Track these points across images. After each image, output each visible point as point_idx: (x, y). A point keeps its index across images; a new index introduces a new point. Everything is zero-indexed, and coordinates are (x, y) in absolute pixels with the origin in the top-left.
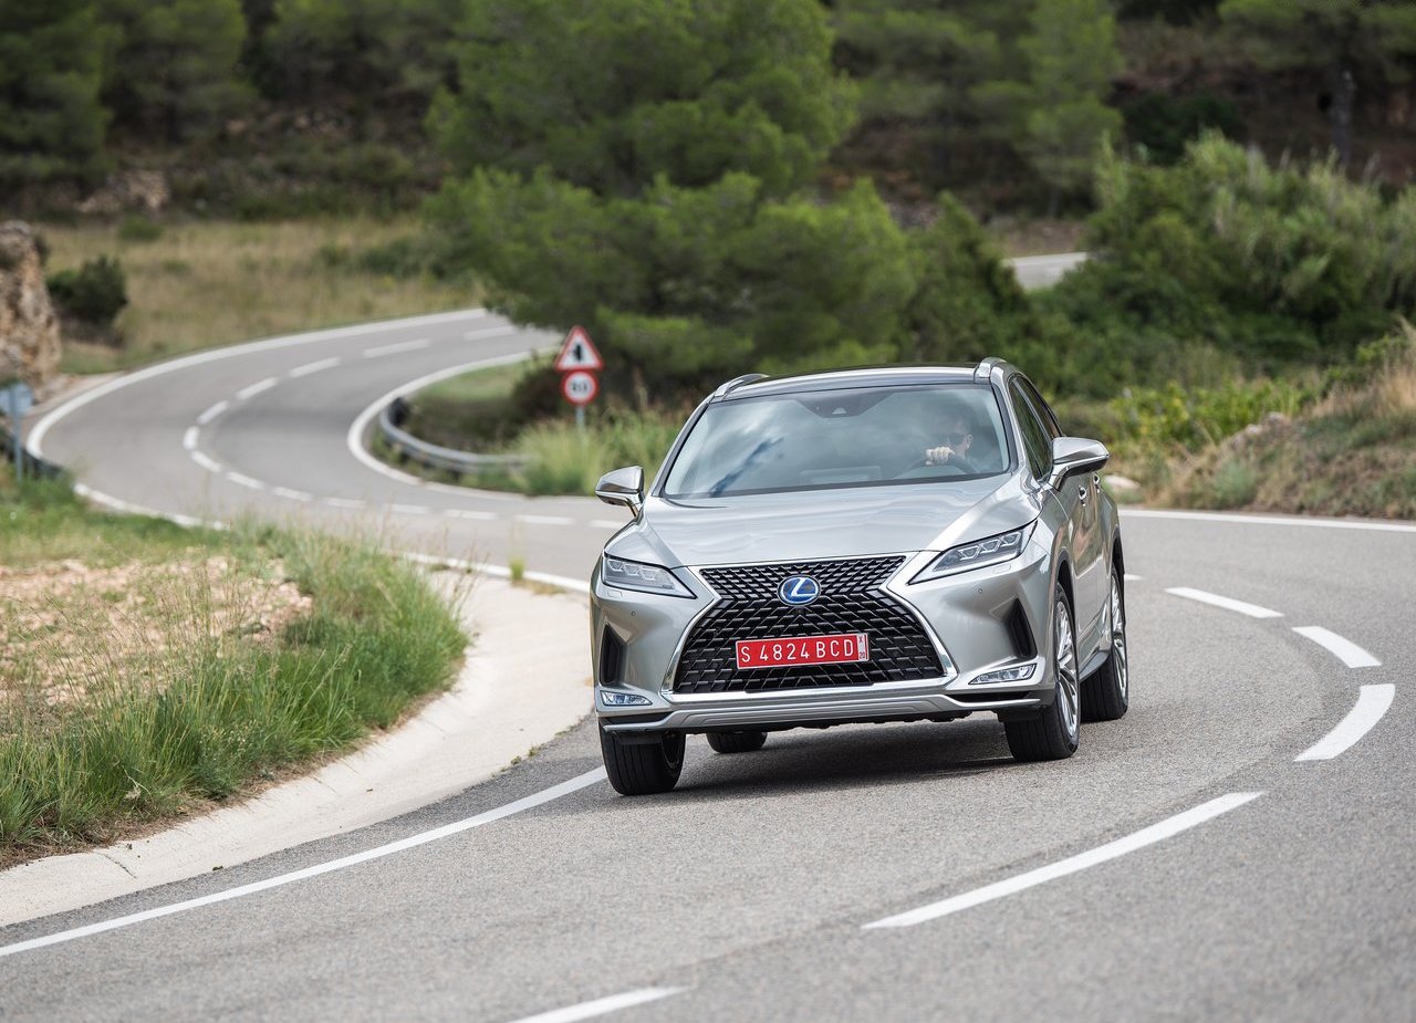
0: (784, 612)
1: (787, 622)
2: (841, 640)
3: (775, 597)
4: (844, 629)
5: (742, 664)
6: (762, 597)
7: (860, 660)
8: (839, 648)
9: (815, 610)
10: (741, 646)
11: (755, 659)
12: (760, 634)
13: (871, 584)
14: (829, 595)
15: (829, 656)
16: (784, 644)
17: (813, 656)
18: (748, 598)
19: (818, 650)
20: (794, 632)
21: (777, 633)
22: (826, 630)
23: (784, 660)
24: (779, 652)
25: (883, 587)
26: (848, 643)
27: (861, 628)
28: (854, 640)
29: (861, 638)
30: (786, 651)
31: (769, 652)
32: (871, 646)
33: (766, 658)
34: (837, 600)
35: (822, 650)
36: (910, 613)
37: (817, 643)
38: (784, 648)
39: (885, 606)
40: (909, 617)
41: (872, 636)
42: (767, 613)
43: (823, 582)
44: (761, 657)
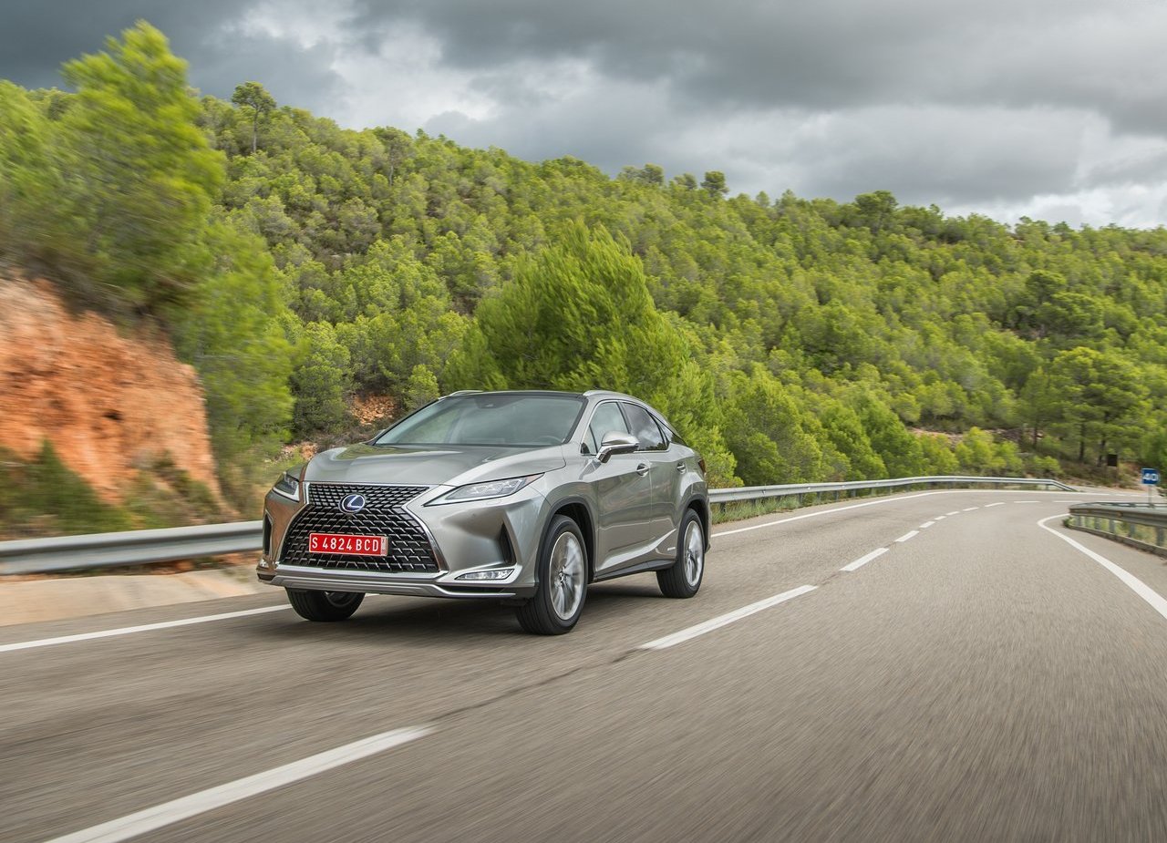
0: (341, 517)
1: (342, 524)
2: (371, 539)
3: (337, 506)
4: (375, 532)
5: (312, 549)
6: (329, 505)
7: (382, 555)
8: (370, 545)
9: (359, 517)
10: (313, 536)
12: (326, 530)
13: (397, 504)
14: (368, 508)
15: (363, 551)
16: (338, 538)
17: (354, 550)
18: (322, 505)
19: (357, 545)
20: (346, 531)
21: (336, 530)
22: (365, 531)
23: (336, 550)
25: (404, 507)
26: (376, 543)
27: (387, 532)
28: (379, 540)
29: (385, 539)
30: (338, 544)
31: (329, 543)
32: (390, 546)
33: (326, 546)
34: (373, 512)
35: (360, 545)
36: (420, 526)
37: (358, 540)
38: (338, 541)
39: (404, 519)
40: (419, 529)
41: (391, 539)
42: (331, 517)
43: (368, 500)
44: (323, 546)
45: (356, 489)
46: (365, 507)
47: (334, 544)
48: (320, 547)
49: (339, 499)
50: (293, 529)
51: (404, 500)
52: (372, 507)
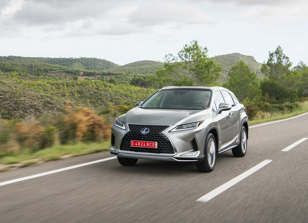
0: (141, 135)
1: (142, 137)
2: (152, 143)
3: (140, 132)
4: (153, 141)
5: (132, 145)
6: (137, 132)
7: (156, 148)
8: (151, 145)
9: (147, 136)
10: (132, 141)
12: (136, 140)
13: (160, 131)
14: (150, 133)
15: (149, 146)
17: (146, 146)
18: (135, 131)
19: (147, 144)
20: (143, 140)
21: (140, 140)
22: (150, 140)
23: (140, 146)
25: (162, 132)
27: (157, 141)
28: (155, 143)
30: (141, 144)
31: (137, 144)
32: (158, 145)
33: (137, 145)
34: (152, 134)
35: (148, 144)
36: (168, 139)
37: (147, 143)
38: (140, 143)
39: (163, 136)
40: (167, 139)
41: (159, 143)
42: (138, 135)
43: (150, 130)
44: (136, 145)
45: (146, 126)
47: (139, 144)
48: (135, 145)
49: (140, 129)
50: (124, 139)
51: (162, 130)
52: (152, 132)
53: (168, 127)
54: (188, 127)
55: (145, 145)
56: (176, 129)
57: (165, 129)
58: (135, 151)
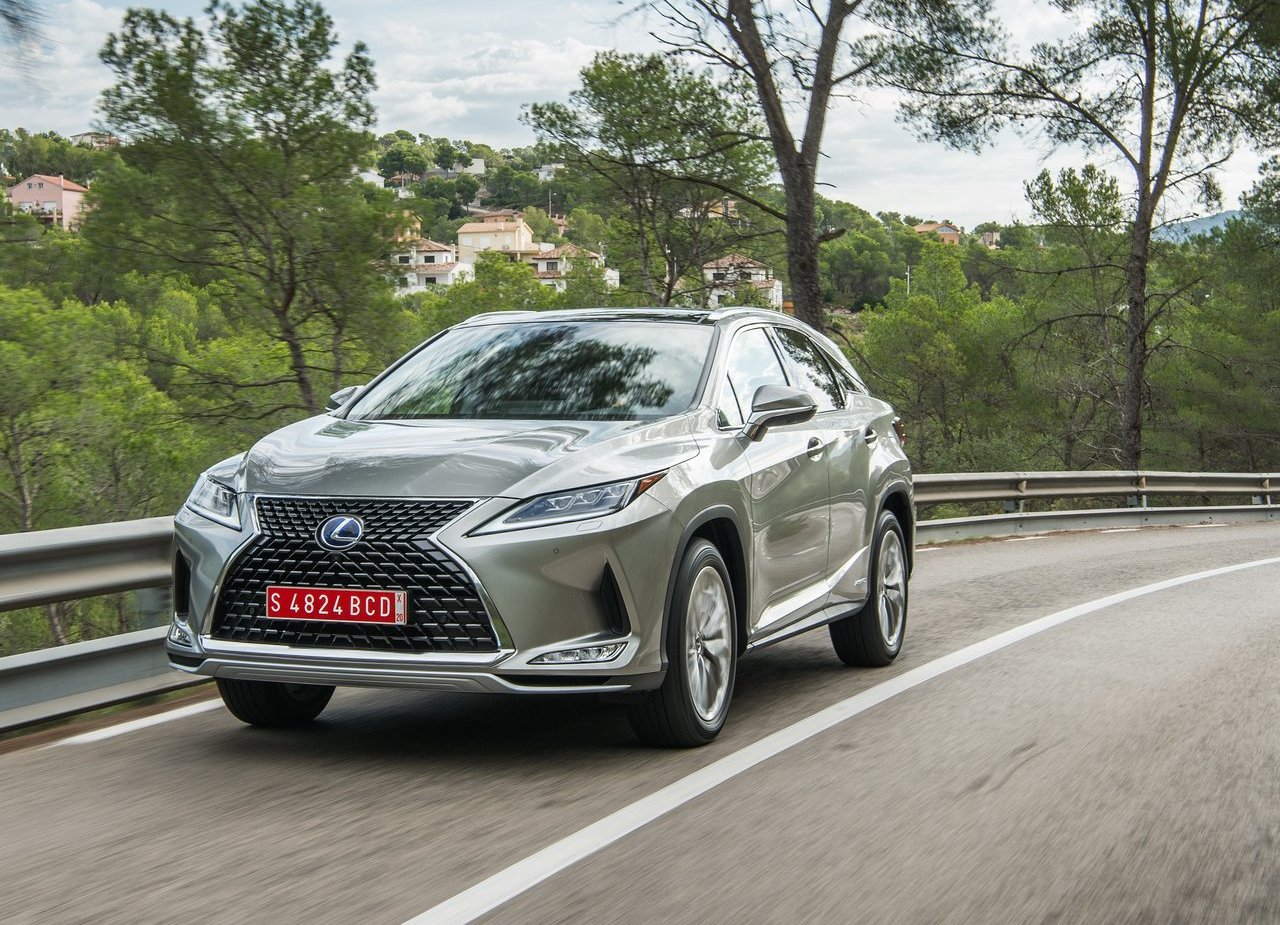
0: (320, 557)
1: (323, 568)
2: (377, 596)
3: (312, 538)
4: (384, 583)
5: (272, 613)
6: (298, 537)
7: (397, 623)
8: (375, 606)
9: (353, 558)
10: (272, 591)
11: (285, 611)
12: (295, 580)
13: (420, 532)
14: (369, 541)
15: (363, 616)
16: (316, 594)
17: (346, 614)
18: (285, 536)
19: (352, 606)
20: (330, 581)
21: (312, 581)
22: (364, 582)
23: (315, 614)
24: (310, 604)
25: (433, 538)
26: (385, 601)
27: (404, 583)
28: (392, 597)
29: (401, 596)
30: (318, 603)
31: (301, 602)
32: (411, 607)
33: (297, 609)
34: (378, 548)
35: (356, 606)
36: (463, 571)
37: (352, 598)
38: (316, 598)
39: (433, 560)
40: (461, 576)
41: (413, 597)
42: (302, 556)
43: (368, 526)
44: (292, 608)
45: (344, 507)
46: (363, 539)
49: (315, 525)
50: (235, 577)
51: (432, 526)
52: (375, 540)
53: (467, 507)
54: (573, 507)
55: (340, 611)
56: (506, 521)
57: (446, 519)
58: (292, 642)
